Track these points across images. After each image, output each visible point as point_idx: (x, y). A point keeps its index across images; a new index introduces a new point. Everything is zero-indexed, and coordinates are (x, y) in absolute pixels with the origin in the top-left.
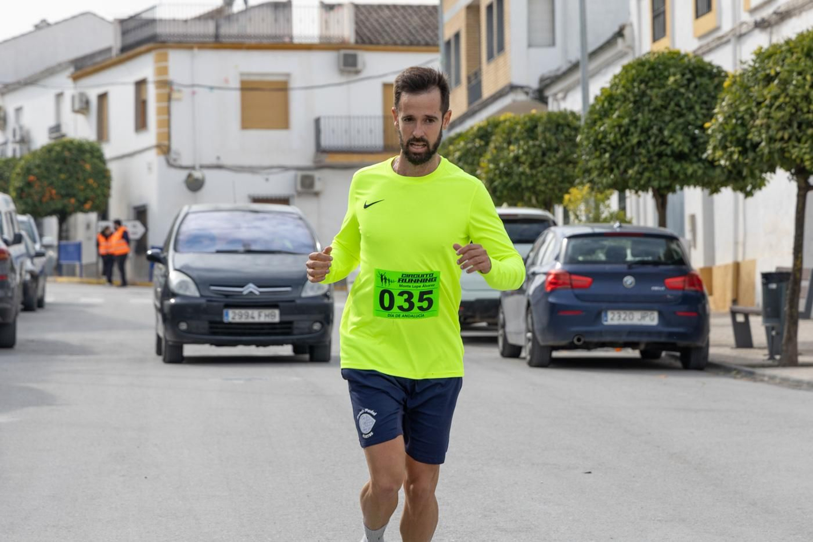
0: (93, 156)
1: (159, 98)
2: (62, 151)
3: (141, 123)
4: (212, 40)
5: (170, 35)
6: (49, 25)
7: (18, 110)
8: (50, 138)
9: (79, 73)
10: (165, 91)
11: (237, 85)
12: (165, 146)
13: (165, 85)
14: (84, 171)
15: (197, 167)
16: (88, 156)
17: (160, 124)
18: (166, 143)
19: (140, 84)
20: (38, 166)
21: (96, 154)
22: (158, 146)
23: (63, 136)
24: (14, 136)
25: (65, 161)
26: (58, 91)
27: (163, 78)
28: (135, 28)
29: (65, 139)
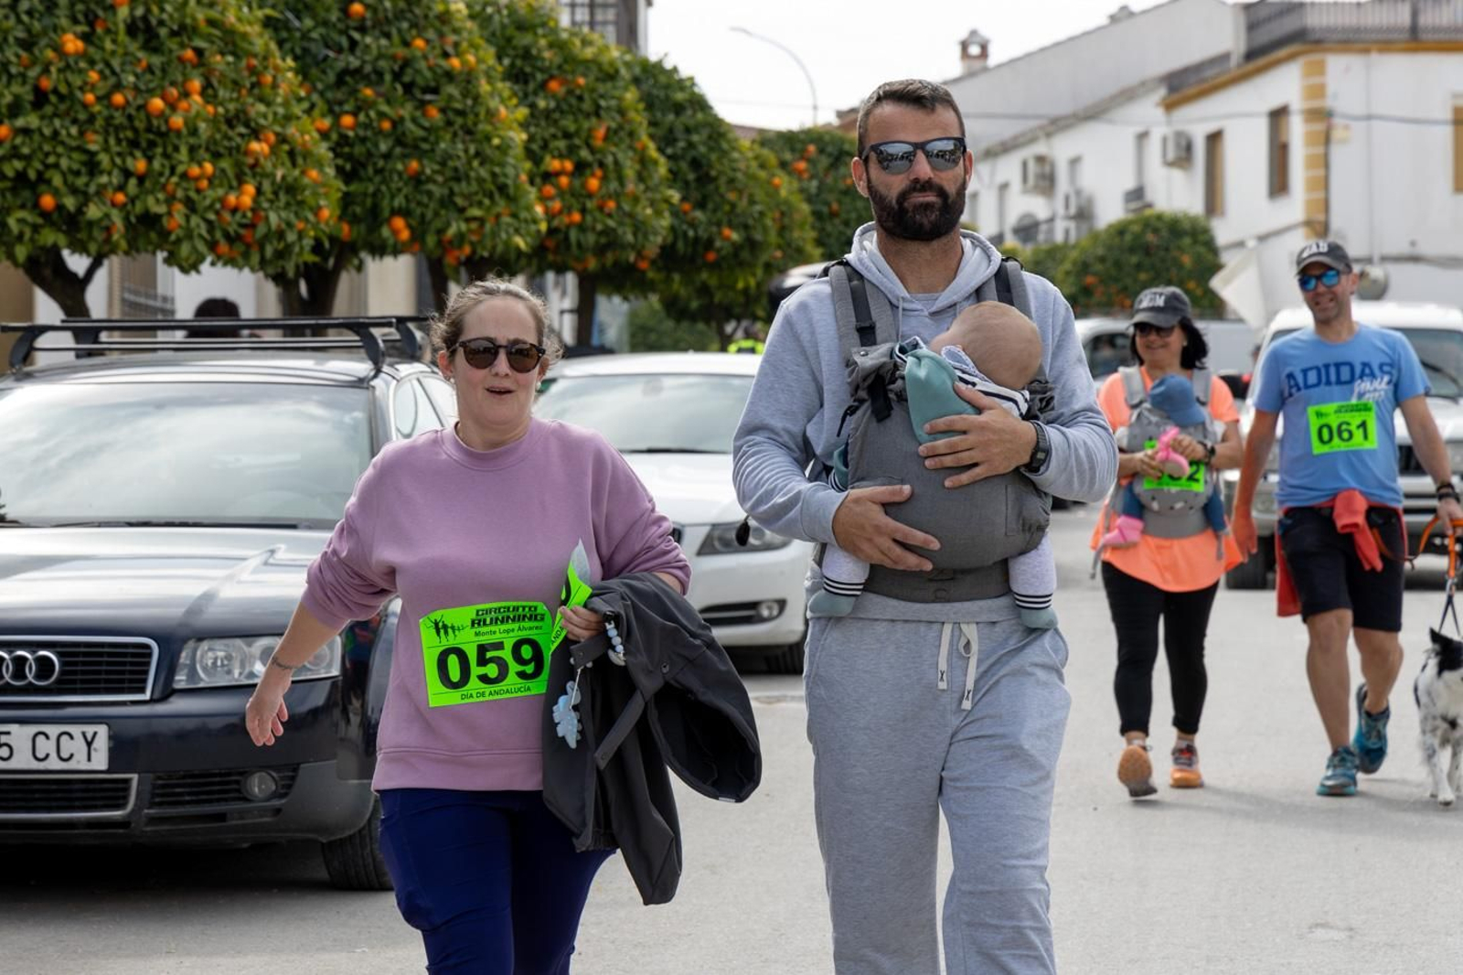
0: (1195, 242)
1: (1310, 139)
2: (1143, 232)
3: (1279, 184)
4: (1406, 36)
5: (1329, 30)
6: (1131, 14)
7: (1075, 162)
8: (1128, 211)
9: (1176, 96)
10: (1319, 127)
11: (1449, 115)
12: (1319, 223)
13: (1321, 116)
14: (1180, 266)
15: (1376, 259)
16: (1187, 241)
17: (1311, 185)
18: (1321, 217)
19: (1278, 116)
20: (1102, 259)
21: (1201, 238)
22: (1308, 223)
23: (1150, 206)
24: (1067, 206)
25: (1147, 250)
26: (1140, 129)
27: (1316, 104)
28: (1269, 19)
29: (1148, 212)
